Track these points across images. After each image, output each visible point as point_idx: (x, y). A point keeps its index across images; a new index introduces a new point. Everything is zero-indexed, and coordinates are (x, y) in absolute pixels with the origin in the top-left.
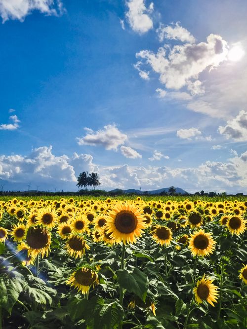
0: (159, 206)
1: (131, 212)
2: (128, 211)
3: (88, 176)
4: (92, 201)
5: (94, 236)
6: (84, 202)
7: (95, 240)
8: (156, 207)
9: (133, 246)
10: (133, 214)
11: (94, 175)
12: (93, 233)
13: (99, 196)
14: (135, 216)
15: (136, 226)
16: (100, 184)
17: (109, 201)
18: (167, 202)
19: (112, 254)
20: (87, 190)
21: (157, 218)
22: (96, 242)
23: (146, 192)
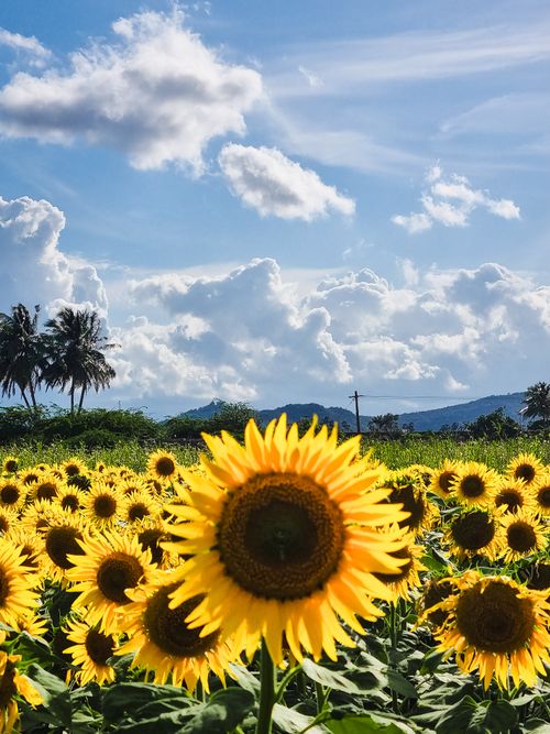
0: (473, 487)
1: (308, 478)
2: (290, 474)
3: (41, 329)
4: (72, 470)
5: (79, 653)
6: (24, 473)
7: (88, 673)
8: (455, 491)
9: (323, 671)
10: (323, 489)
11: (75, 326)
12: (72, 637)
13: (108, 445)
14: (335, 505)
15: (340, 557)
16: (112, 373)
17: (165, 468)
18: (515, 464)
19: (205, 718)
20: (38, 410)
21: (456, 550)
22: (92, 686)
23: (389, 419)
